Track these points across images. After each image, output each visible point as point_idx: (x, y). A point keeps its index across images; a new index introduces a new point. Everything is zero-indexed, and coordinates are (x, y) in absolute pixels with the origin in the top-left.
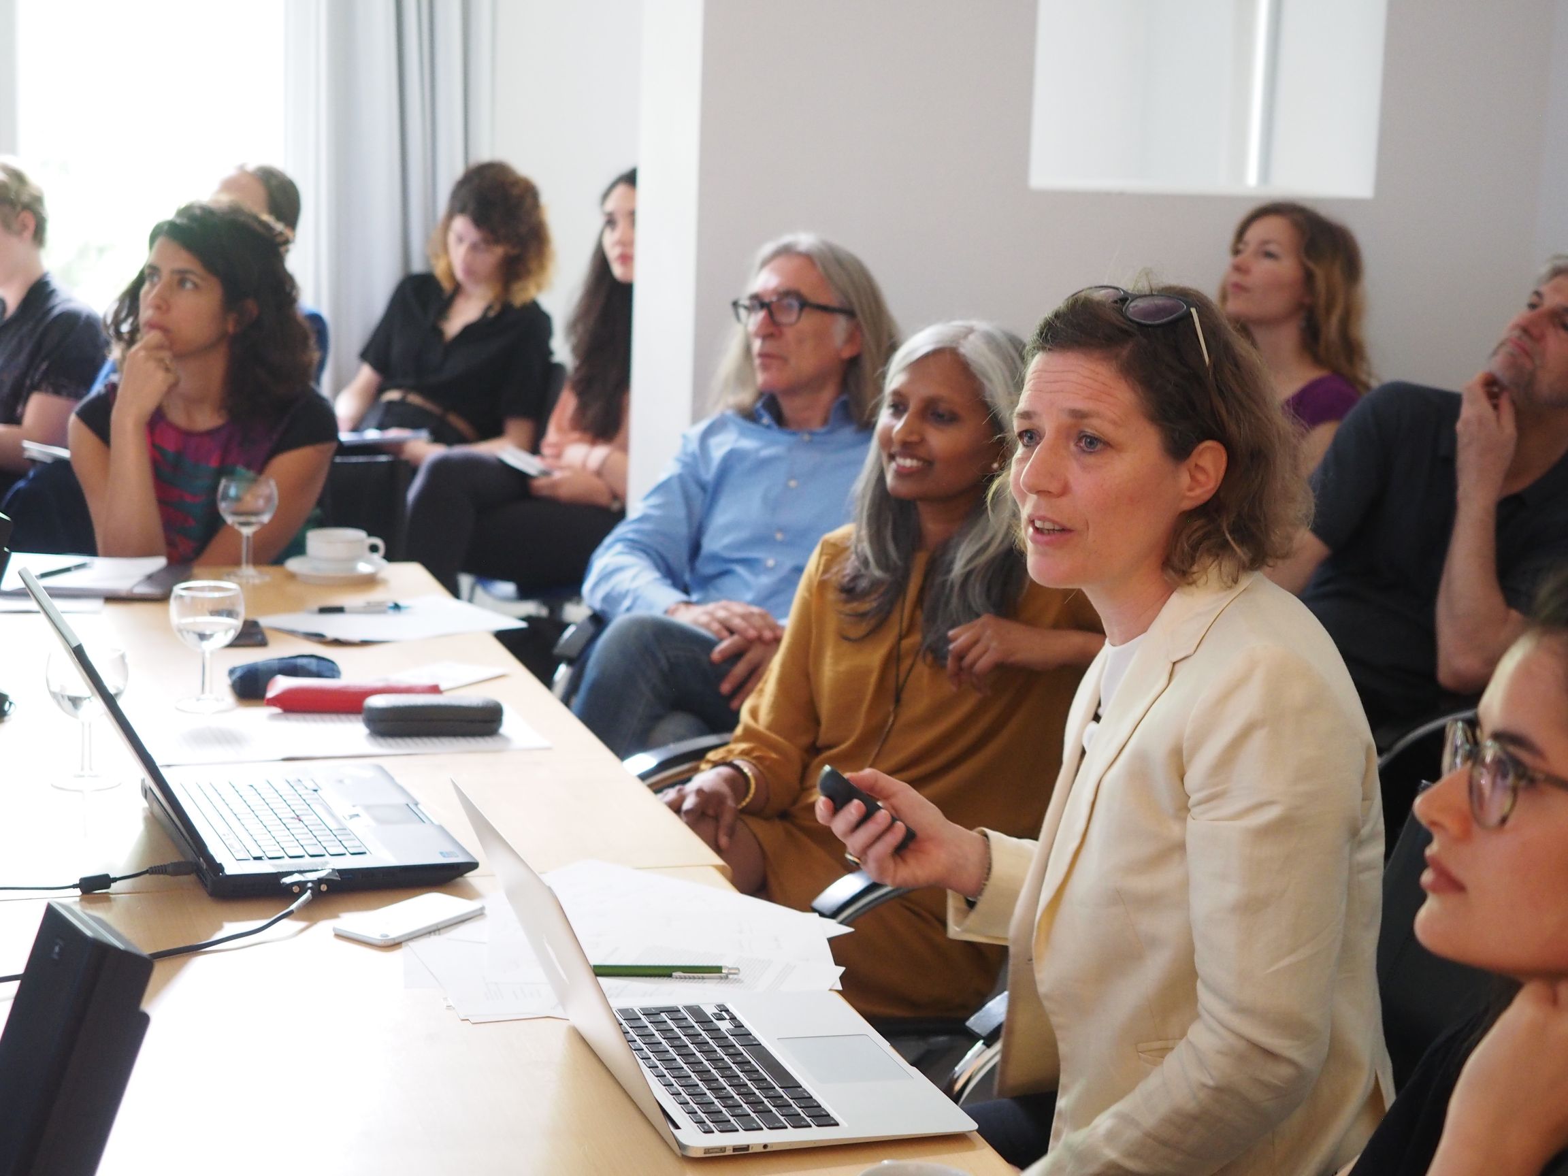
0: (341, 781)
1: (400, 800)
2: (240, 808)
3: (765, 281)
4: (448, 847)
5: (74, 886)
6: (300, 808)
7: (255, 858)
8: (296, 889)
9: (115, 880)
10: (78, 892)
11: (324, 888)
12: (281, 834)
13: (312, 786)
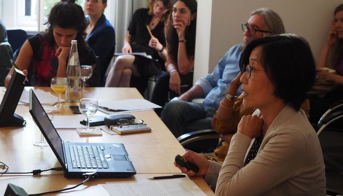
0: (110, 148)
1: (123, 154)
2: (81, 153)
3: (251, 20)
4: (130, 168)
5: (31, 173)
6: (96, 154)
7: (78, 168)
8: (86, 177)
9: (42, 171)
10: (32, 174)
11: (93, 177)
12: (88, 162)
13: (102, 148)
